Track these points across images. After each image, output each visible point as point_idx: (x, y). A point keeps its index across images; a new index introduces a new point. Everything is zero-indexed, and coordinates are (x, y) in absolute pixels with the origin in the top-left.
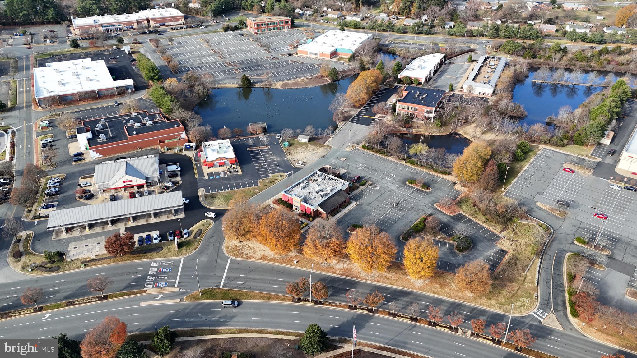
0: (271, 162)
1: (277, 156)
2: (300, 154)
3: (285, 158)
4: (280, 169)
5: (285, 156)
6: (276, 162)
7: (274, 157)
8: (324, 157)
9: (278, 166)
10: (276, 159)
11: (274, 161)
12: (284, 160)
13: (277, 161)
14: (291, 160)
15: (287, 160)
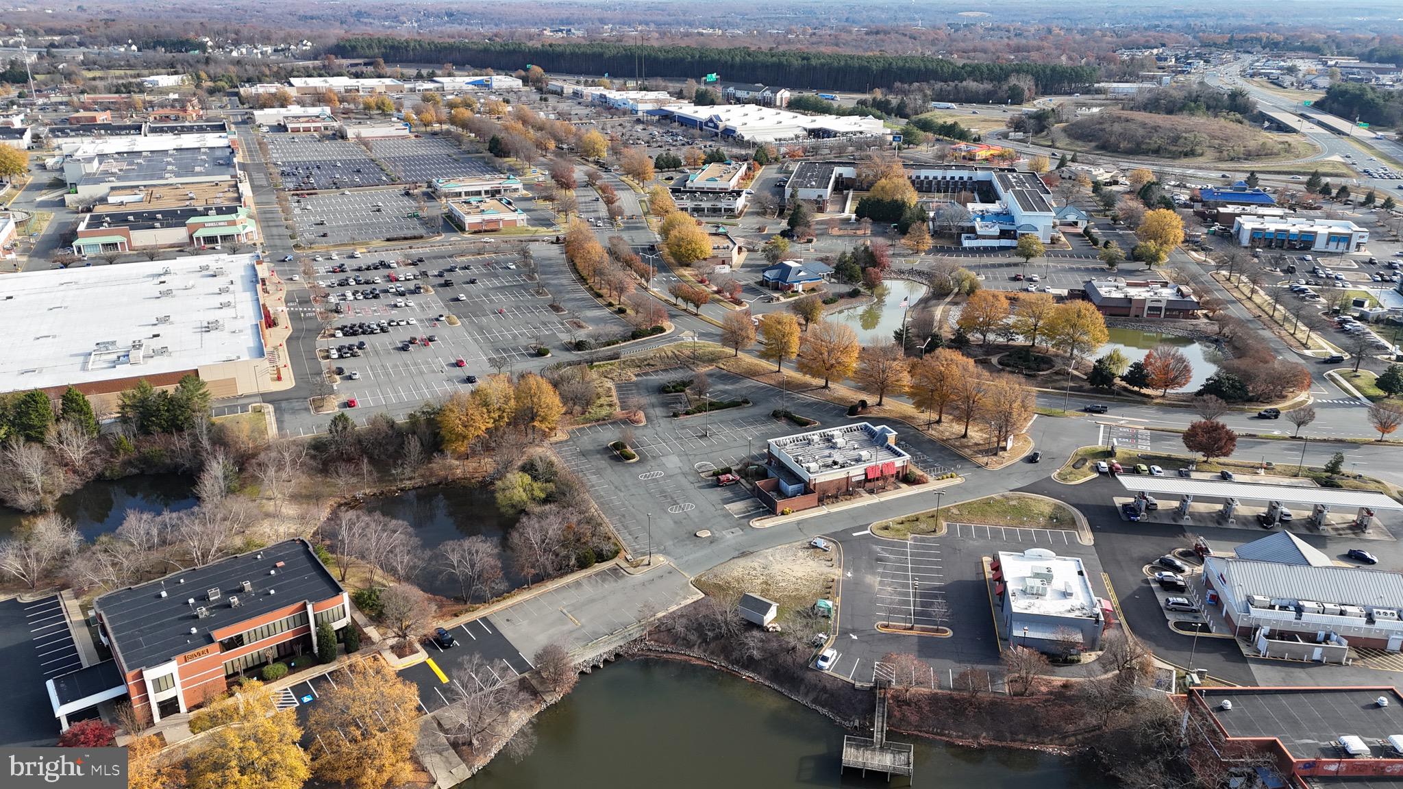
0: (893, 577)
1: (870, 587)
2: (800, 574)
3: (849, 575)
4: (878, 548)
5: (846, 583)
6: (880, 570)
7: (877, 587)
8: (743, 554)
9: (879, 559)
10: (873, 580)
11: (883, 575)
12: (855, 571)
13: (874, 574)
14: (836, 564)
15: (846, 568)
